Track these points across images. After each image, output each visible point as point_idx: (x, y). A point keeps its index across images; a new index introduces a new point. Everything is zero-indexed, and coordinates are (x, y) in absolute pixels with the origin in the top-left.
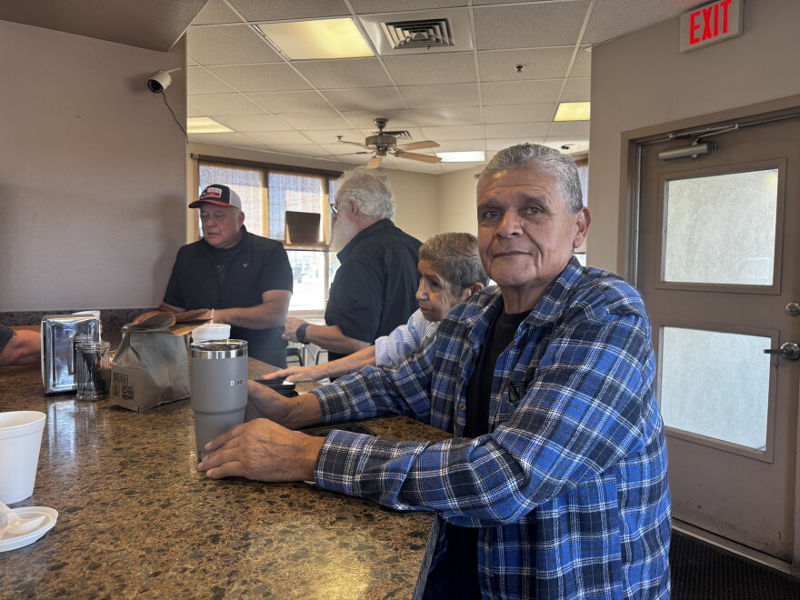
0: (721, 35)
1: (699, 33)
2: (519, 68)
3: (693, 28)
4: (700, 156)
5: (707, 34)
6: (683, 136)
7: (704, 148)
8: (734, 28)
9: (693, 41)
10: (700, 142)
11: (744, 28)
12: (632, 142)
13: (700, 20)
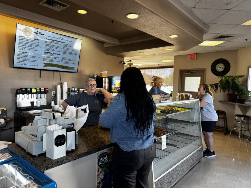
0: (194, 59)
1: (191, 58)
2: (162, 57)
3: (190, 57)
4: (190, 74)
5: (192, 58)
6: (188, 71)
7: (191, 73)
8: (195, 58)
9: (190, 59)
10: (191, 72)
11: (197, 58)
12: (181, 71)
13: (191, 56)
